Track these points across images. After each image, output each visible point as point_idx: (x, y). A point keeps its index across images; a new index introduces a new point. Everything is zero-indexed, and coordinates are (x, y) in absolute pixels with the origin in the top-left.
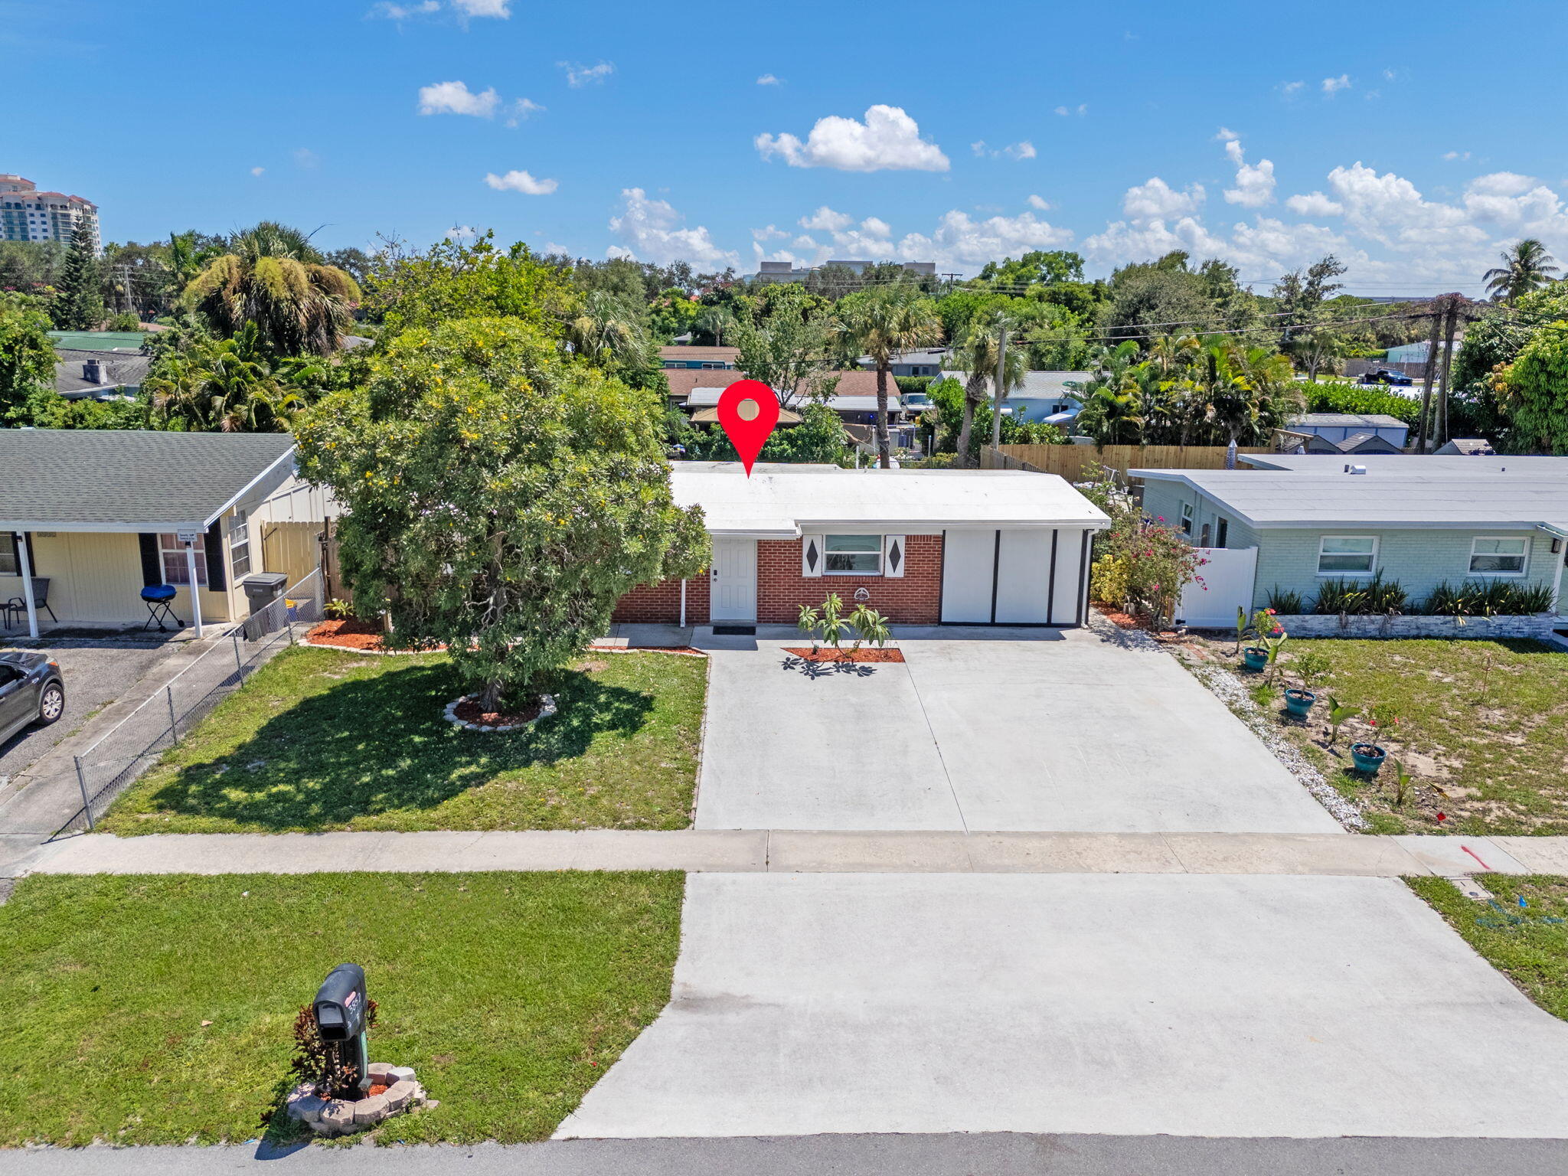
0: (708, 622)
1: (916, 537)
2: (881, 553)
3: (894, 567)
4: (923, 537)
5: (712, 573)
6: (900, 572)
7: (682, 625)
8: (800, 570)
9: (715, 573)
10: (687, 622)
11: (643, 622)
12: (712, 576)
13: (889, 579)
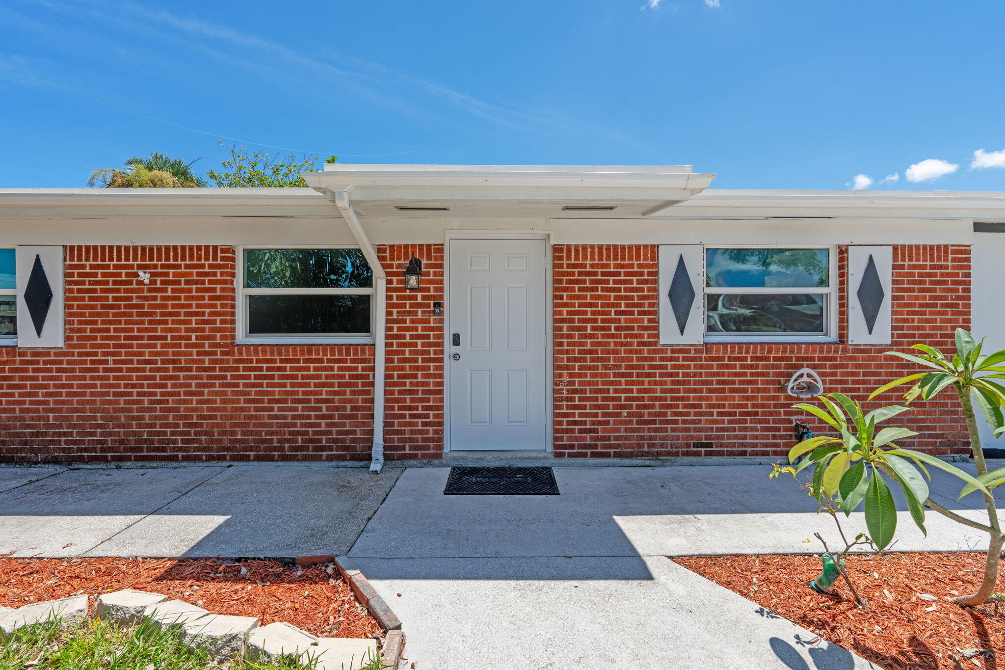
0: (439, 456)
1: (913, 250)
2: (832, 290)
3: (871, 321)
4: (930, 250)
5: (448, 340)
6: (882, 333)
7: (375, 466)
8: (654, 328)
9: (456, 340)
10: (387, 458)
11: (285, 458)
12: (449, 348)
13: (858, 350)
